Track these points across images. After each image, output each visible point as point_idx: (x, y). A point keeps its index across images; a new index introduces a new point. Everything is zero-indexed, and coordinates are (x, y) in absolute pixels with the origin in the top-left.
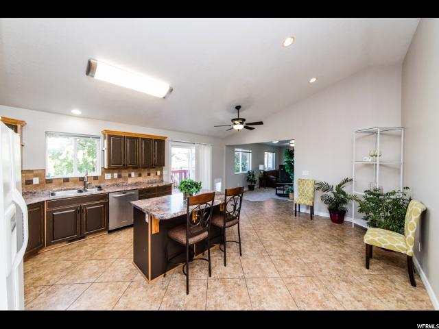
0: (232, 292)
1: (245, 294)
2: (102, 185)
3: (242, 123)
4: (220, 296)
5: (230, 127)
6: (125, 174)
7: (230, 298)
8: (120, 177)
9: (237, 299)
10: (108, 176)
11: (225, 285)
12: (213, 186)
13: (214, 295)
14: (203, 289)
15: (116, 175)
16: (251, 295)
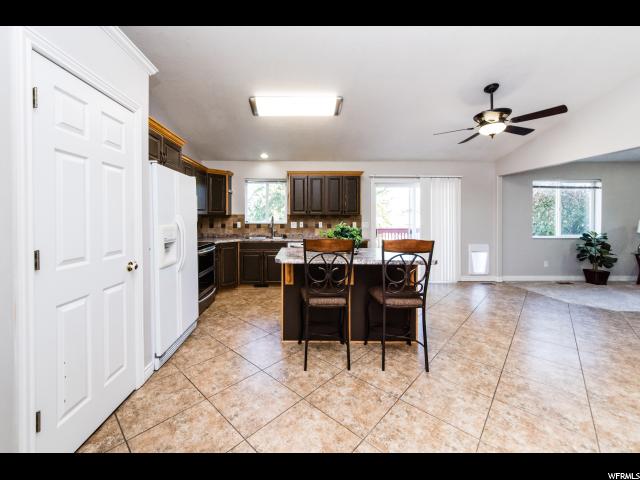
0: (360, 401)
1: (376, 413)
2: (287, 234)
3: (502, 120)
4: (339, 394)
5: (473, 132)
6: (312, 223)
7: (349, 404)
8: (306, 226)
9: (359, 410)
10: (294, 225)
11: (358, 389)
12: (464, 262)
13: (333, 389)
14: (327, 375)
15: (302, 224)
16: (385, 421)
